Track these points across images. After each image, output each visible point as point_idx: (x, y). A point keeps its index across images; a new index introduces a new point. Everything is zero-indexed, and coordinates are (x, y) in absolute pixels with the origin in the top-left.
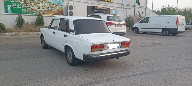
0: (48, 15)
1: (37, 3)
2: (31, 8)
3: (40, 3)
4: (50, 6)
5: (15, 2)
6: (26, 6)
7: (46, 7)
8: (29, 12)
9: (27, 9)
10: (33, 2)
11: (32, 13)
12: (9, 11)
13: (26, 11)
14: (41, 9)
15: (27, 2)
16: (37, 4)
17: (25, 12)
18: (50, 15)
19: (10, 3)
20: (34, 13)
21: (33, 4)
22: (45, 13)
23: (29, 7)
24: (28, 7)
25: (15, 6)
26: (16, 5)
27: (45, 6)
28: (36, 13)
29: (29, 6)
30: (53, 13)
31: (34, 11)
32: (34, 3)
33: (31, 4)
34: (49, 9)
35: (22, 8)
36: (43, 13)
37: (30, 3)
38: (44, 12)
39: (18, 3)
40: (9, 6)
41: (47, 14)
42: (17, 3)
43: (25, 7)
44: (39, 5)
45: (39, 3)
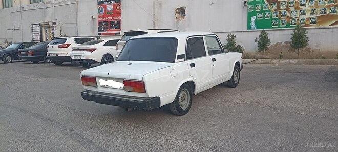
0: (321, 26)
1: (301, 5)
2: (288, 17)
3: (307, 4)
4: (330, 6)
5: (262, 11)
6: (280, 14)
7: (318, 10)
8: (283, 24)
9: (279, 19)
10: (292, 4)
11: (288, 25)
12: (253, 25)
13: (277, 23)
14: (308, 15)
15: (281, 7)
16: (300, 7)
17: (276, 25)
18: (327, 25)
19: (255, 14)
20: (292, 24)
21: (292, 9)
22: (314, 23)
23: (285, 16)
24: (282, 16)
25: (261, 18)
26: (264, 15)
27: (318, 7)
28: (295, 24)
29: (283, 13)
30: (335, 19)
31: (293, 21)
32: (294, 6)
33: (288, 9)
34: (325, 13)
35: (271, 19)
36: (311, 23)
37: (287, 6)
38: (313, 20)
39: (267, 11)
40: (253, 19)
41: (321, 23)
42: (264, 12)
43: (277, 16)
44: (303, 8)
45: (304, 5)
